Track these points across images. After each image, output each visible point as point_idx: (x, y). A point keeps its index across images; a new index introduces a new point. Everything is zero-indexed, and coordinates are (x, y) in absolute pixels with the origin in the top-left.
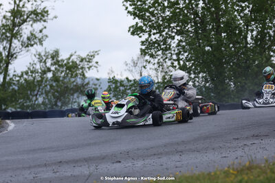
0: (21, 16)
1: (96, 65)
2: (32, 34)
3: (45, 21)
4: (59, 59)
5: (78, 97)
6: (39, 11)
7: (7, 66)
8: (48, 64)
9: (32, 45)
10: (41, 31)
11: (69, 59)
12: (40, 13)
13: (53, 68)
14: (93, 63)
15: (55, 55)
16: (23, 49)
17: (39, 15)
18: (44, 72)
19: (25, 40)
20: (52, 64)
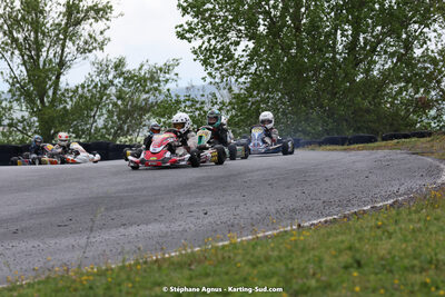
0: (78, 13)
1: (175, 77)
2: (91, 36)
3: (107, 19)
4: (124, 70)
5: (149, 119)
6: (100, 6)
7: (58, 78)
8: (110, 77)
9: (90, 51)
10: (102, 33)
11: (140, 69)
12: (101, 10)
13: (116, 82)
14: (172, 75)
15: (119, 64)
16: (79, 55)
17: (100, 12)
18: (105, 87)
19: (81, 44)
20: (114, 77)
